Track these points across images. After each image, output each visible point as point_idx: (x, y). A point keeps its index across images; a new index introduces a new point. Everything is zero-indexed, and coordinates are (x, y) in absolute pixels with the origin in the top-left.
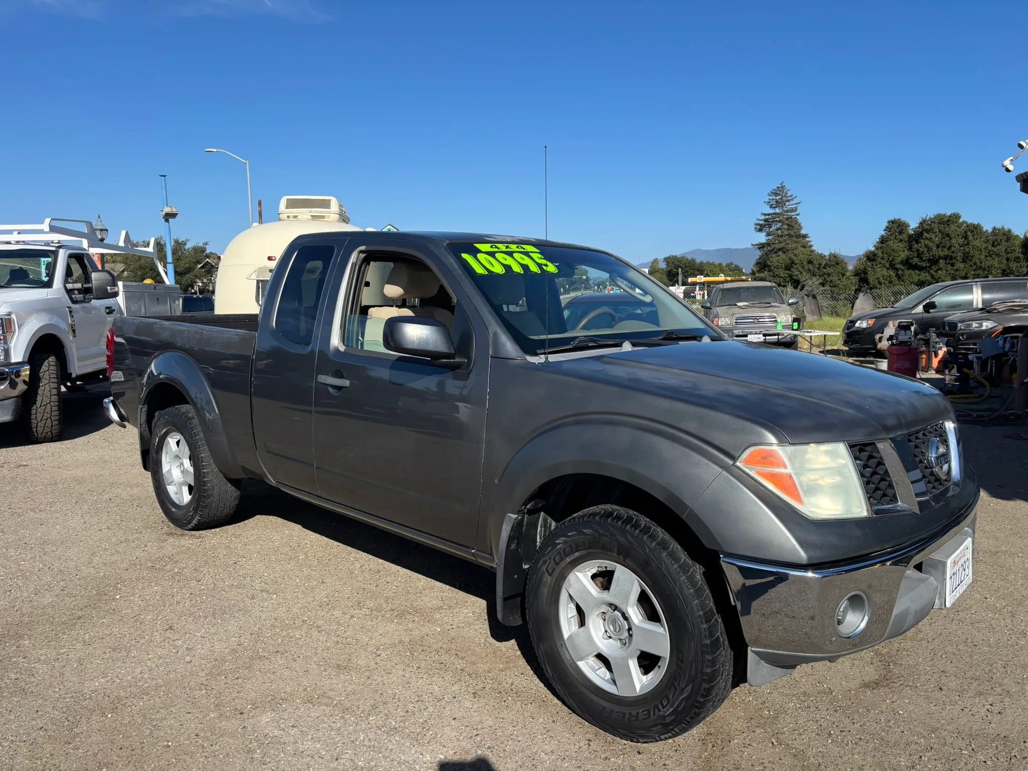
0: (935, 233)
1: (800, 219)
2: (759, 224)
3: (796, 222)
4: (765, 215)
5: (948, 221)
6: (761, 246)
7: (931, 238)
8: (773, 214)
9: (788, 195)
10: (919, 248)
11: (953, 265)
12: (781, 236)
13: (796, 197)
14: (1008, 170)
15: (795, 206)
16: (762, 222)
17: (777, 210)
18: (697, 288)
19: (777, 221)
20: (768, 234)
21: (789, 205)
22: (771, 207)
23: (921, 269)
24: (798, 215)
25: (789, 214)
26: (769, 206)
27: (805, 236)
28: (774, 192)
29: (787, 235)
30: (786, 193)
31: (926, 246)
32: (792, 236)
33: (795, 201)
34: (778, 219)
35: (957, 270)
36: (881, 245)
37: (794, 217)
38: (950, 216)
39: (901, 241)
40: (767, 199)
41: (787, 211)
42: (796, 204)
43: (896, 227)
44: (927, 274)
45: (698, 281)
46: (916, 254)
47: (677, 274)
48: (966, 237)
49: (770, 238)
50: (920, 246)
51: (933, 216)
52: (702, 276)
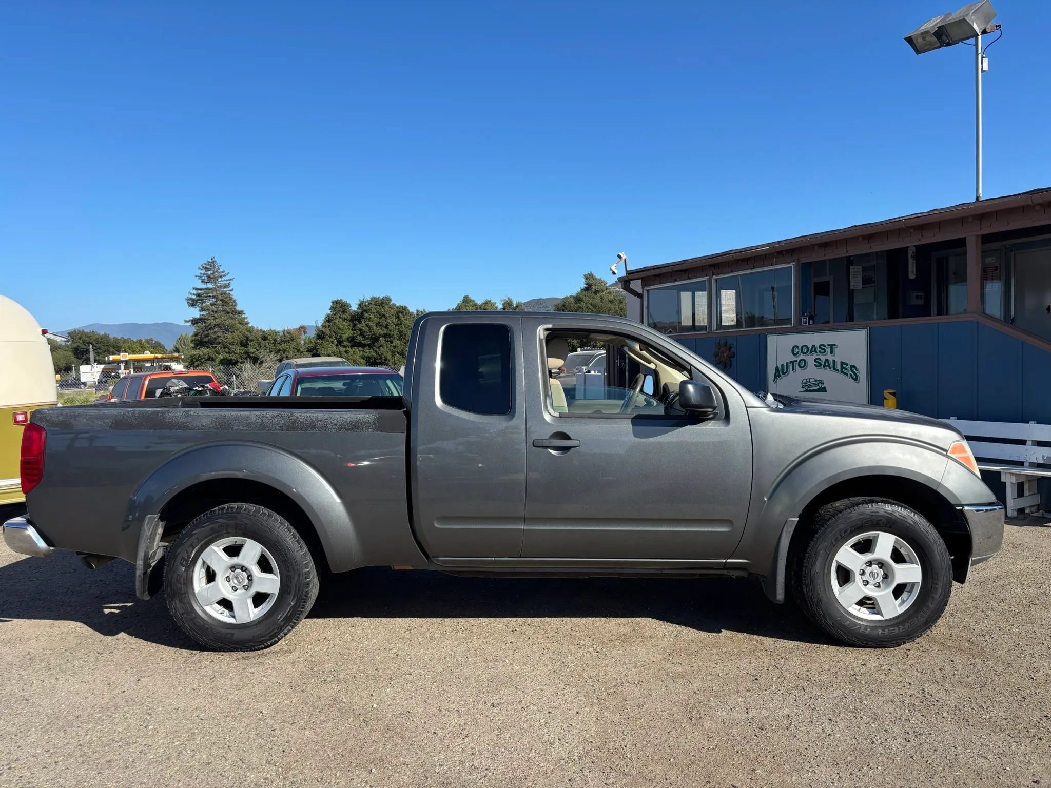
0: (374, 313)
1: (235, 295)
2: (191, 299)
3: (231, 299)
4: (197, 289)
5: (382, 303)
6: (195, 322)
7: (370, 318)
8: (206, 289)
9: (219, 271)
10: (361, 328)
11: (391, 342)
12: (216, 312)
13: (229, 273)
14: (614, 273)
15: (228, 282)
16: (194, 297)
17: (210, 286)
18: (122, 367)
19: (210, 296)
20: (202, 310)
21: (221, 281)
22: (202, 282)
23: (364, 346)
24: (231, 291)
25: (222, 289)
26: (200, 280)
27: (241, 313)
28: (205, 266)
29: (223, 311)
30: (219, 269)
31: (367, 325)
32: (228, 313)
33: (228, 277)
34: (211, 295)
35: (395, 347)
36: (327, 324)
37: (227, 292)
38: (383, 299)
39: (345, 319)
40: (198, 273)
41: (220, 287)
42: (229, 280)
43: (339, 307)
44: (372, 351)
45: (122, 359)
46: (359, 333)
47: (88, 351)
48: (398, 317)
49: (204, 313)
50: (362, 326)
51: (369, 299)
52: (127, 354)
